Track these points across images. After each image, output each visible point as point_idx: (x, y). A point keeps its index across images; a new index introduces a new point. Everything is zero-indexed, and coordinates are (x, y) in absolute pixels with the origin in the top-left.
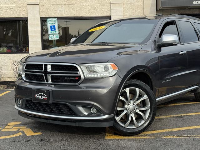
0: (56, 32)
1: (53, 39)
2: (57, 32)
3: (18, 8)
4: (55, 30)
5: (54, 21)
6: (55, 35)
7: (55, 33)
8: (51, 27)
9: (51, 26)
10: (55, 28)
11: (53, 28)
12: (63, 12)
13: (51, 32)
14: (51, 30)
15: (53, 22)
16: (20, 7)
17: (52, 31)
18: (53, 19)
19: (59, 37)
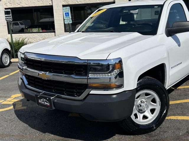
1: (68, 23)
2: (70, 18)
6: (69, 20)
13: (66, 18)
15: (67, 10)
19: (71, 21)
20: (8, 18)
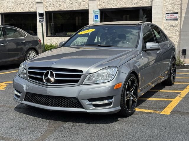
0: (98, 20)
3: (83, 3)
4: (98, 19)
5: (97, 12)
8: (95, 16)
10: (98, 17)
11: (96, 17)
12: (114, 5)
13: (95, 20)
14: (95, 19)
16: (85, 2)
20: (41, 20)
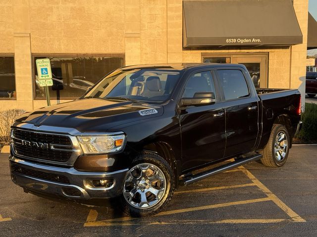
1: (45, 85)
2: (50, 76)
4: (47, 74)
5: (46, 62)
6: (47, 81)
7: (47, 77)
9: (41, 69)
10: (47, 72)
11: (44, 71)
15: (44, 64)
17: (43, 75)
18: (45, 60)
19: (52, 83)
